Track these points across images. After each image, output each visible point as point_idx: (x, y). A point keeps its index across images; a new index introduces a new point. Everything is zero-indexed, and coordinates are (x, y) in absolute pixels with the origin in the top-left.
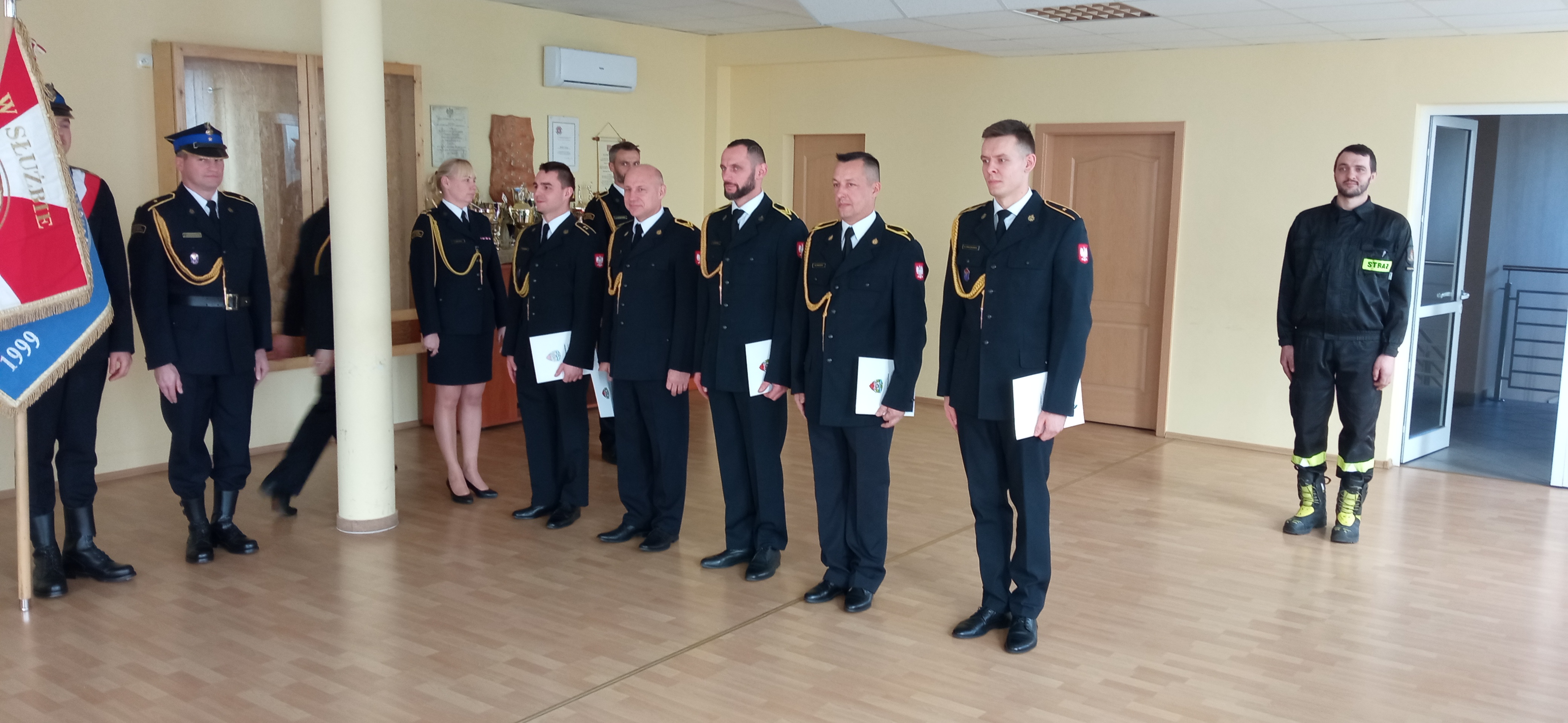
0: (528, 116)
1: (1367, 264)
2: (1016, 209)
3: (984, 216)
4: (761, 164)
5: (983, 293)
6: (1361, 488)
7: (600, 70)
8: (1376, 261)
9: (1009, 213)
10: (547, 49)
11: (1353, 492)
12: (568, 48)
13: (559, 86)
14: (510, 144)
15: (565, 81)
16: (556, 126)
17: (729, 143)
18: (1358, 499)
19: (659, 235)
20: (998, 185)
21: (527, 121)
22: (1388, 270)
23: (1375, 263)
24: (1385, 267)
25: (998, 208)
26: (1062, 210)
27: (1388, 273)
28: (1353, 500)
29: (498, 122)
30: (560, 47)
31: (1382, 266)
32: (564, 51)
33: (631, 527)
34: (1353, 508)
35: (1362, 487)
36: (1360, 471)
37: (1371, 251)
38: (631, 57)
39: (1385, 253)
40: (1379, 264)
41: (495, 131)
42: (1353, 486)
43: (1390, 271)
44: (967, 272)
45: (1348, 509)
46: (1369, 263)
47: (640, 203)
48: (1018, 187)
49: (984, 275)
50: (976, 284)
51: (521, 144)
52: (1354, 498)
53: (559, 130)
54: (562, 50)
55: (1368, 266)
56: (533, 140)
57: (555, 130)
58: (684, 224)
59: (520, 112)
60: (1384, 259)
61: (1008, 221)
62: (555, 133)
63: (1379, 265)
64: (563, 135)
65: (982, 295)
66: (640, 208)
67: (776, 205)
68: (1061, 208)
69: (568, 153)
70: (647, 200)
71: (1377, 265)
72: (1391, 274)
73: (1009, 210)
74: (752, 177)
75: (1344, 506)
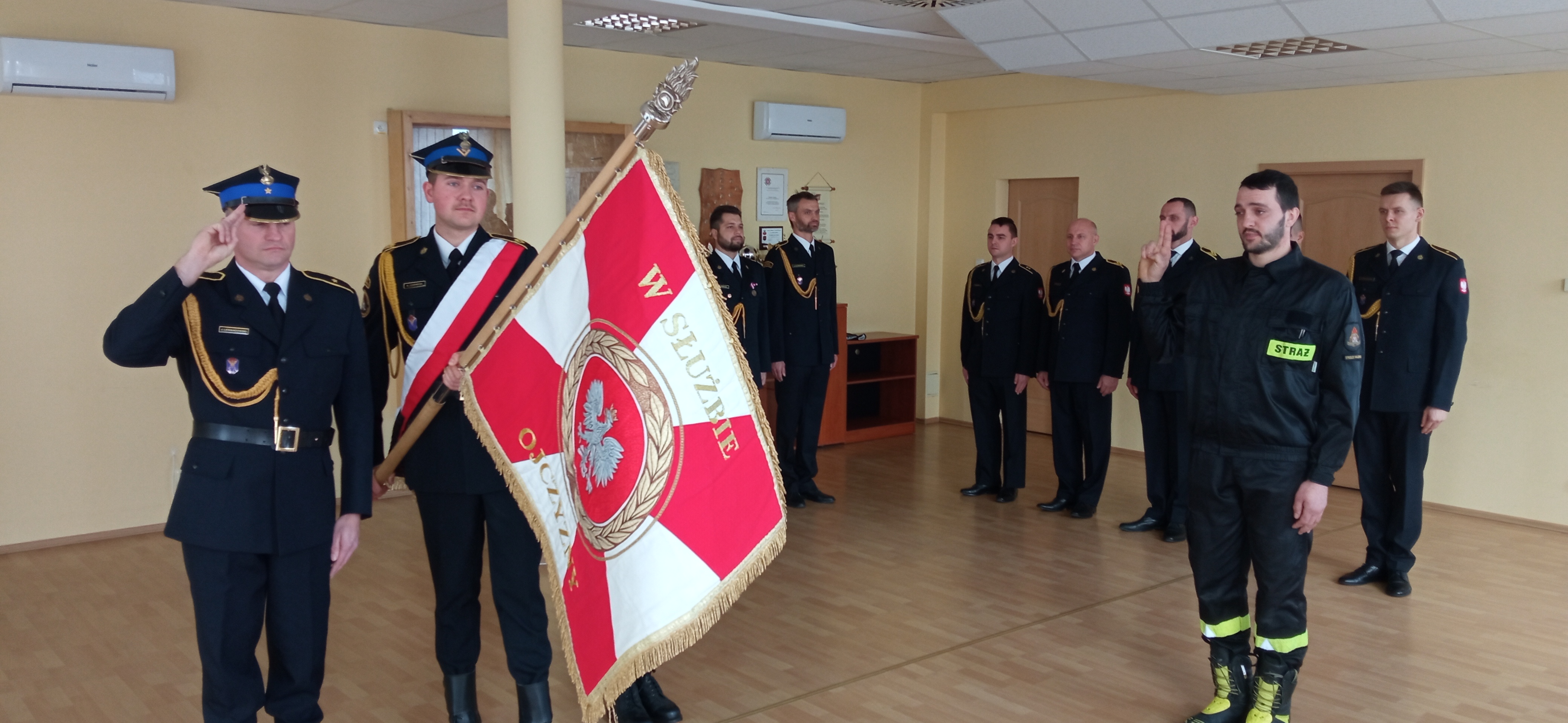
0: (738, 169)
1: (1273, 348)
2: (1407, 250)
3: (1378, 255)
4: (1193, 217)
5: (1379, 314)
6: (1281, 676)
7: (808, 122)
8: (1287, 344)
9: (1400, 253)
10: (756, 104)
11: (1268, 681)
12: (776, 102)
13: (767, 139)
14: (719, 196)
15: (773, 134)
16: (765, 177)
17: (1169, 200)
18: (1277, 692)
19: (1093, 271)
20: (1394, 230)
21: (736, 174)
22: (1310, 357)
23: (1285, 348)
24: (1303, 354)
25: (1391, 248)
26: (1445, 252)
27: (1310, 364)
28: (1269, 692)
29: (708, 175)
30: (769, 101)
31: (1296, 352)
32: (772, 106)
33: (1064, 501)
34: (1271, 704)
35: (1284, 674)
36: (1279, 651)
37: (1282, 329)
38: (840, 108)
39: (1303, 331)
40: (1291, 348)
41: (704, 184)
42: (1268, 672)
43: (1315, 358)
44: (1363, 298)
45: (1263, 704)
46: (1277, 346)
47: (1079, 247)
48: (1410, 232)
49: (1380, 300)
50: (1372, 307)
51: (729, 195)
52: (1272, 690)
53: (768, 181)
54: (770, 104)
55: (1276, 351)
56: (741, 191)
57: (764, 181)
58: (1114, 264)
59: (729, 165)
60: (1302, 341)
61: (1400, 259)
62: (764, 185)
63: (1291, 351)
64: (771, 186)
65: (1377, 315)
66: (1079, 251)
67: (1203, 249)
68: (1445, 250)
69: (777, 203)
70: (1084, 245)
71: (1288, 350)
72: (1315, 365)
73: (1402, 250)
74: (1185, 226)
75: (1259, 699)
